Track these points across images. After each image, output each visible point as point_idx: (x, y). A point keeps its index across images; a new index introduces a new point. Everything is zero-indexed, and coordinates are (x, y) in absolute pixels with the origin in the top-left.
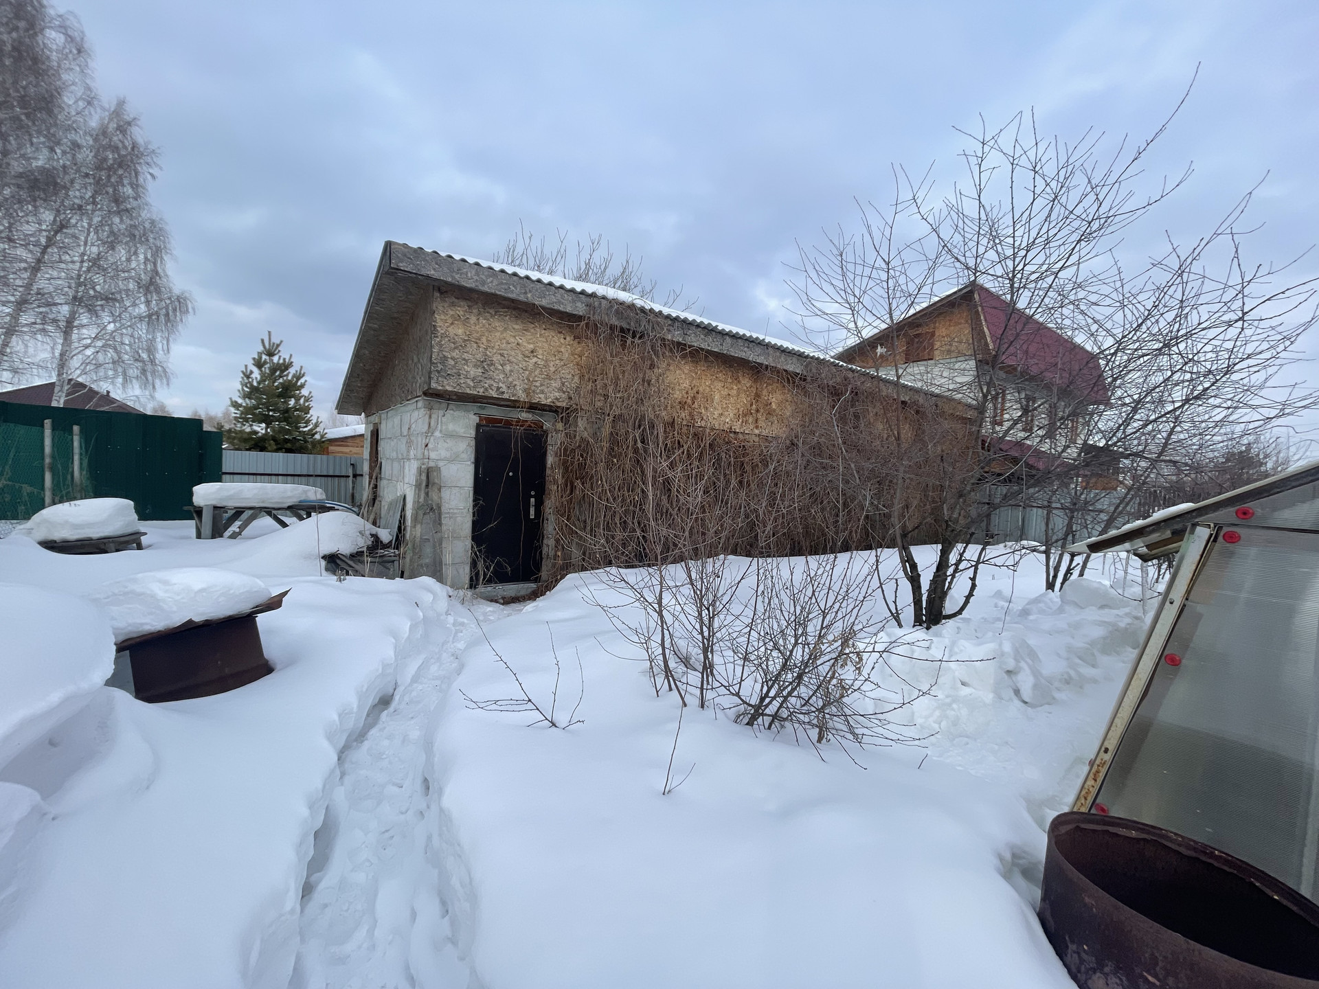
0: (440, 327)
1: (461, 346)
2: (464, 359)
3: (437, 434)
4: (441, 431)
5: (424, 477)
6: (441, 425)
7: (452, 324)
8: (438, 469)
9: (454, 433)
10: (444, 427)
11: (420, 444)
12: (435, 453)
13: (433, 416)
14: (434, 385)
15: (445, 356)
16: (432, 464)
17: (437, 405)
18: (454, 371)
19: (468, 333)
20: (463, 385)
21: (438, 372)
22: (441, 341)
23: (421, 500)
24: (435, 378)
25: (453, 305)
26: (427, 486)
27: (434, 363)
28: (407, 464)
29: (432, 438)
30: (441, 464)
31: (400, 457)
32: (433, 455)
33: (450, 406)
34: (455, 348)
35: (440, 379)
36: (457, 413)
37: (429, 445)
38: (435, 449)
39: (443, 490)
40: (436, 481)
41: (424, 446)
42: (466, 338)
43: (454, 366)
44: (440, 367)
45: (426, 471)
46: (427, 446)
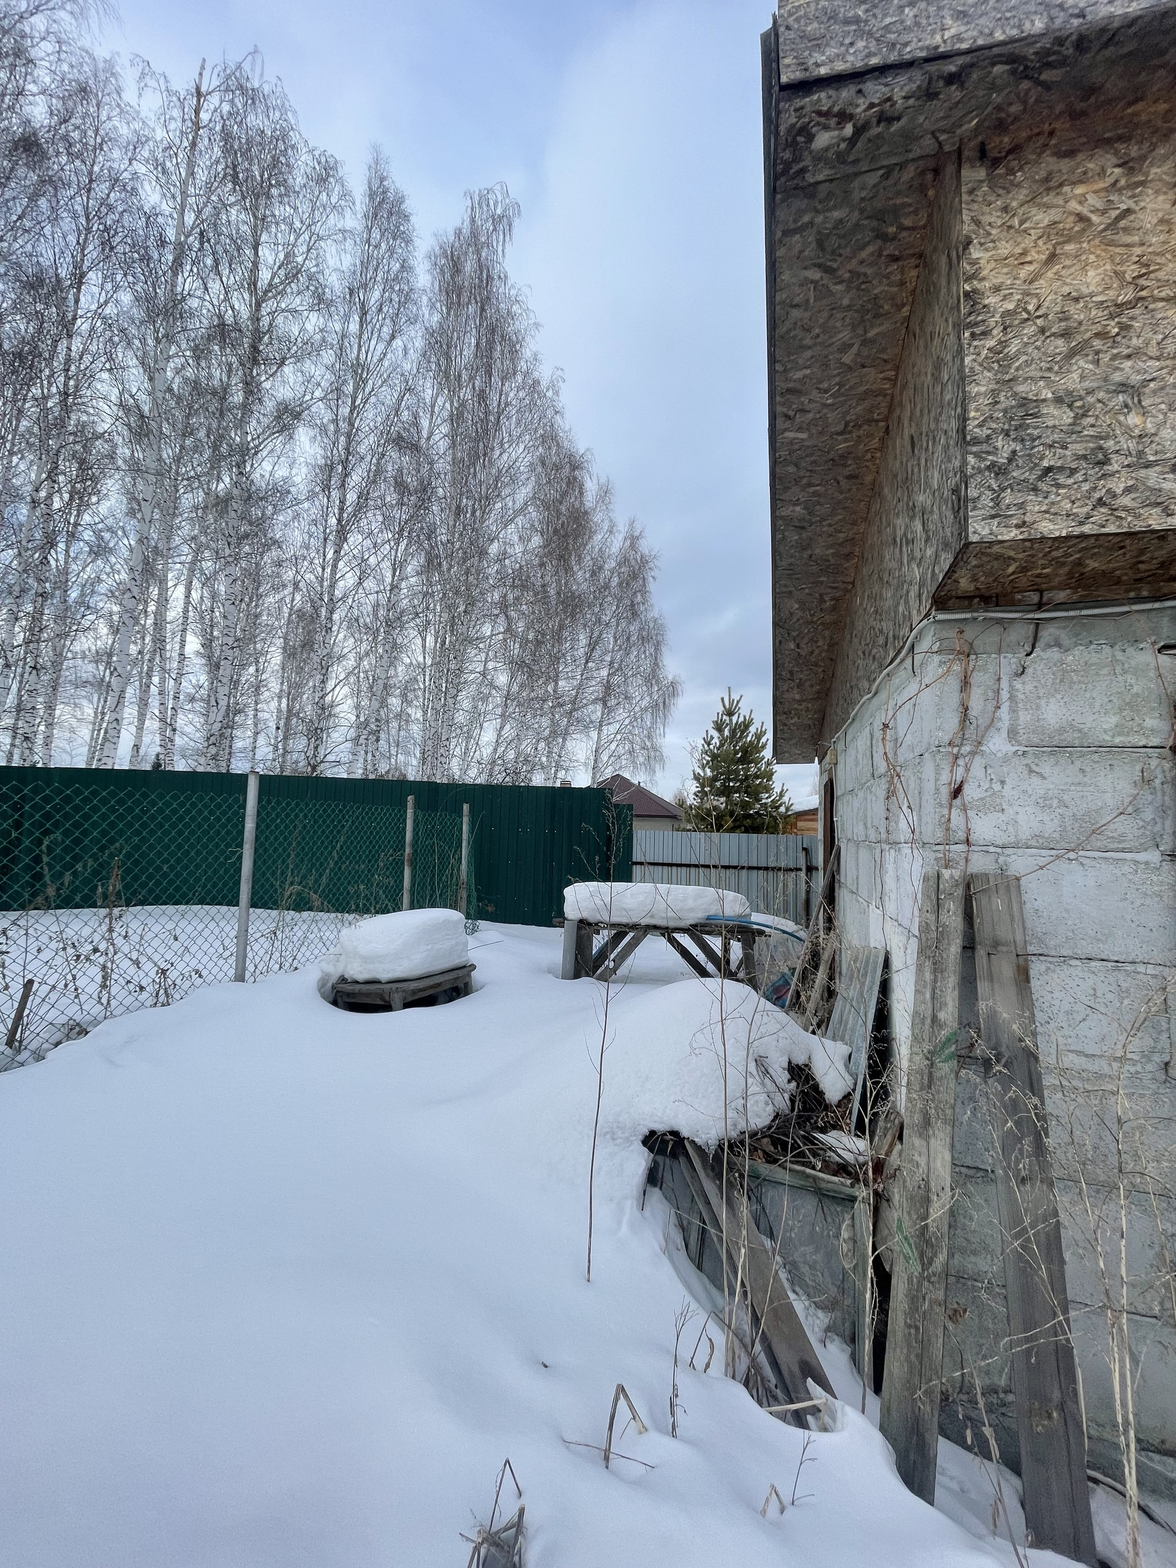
0: (997, 289)
1: (1101, 335)
2: (1124, 387)
3: (998, 744)
4: (1012, 734)
5: (953, 918)
6: (1013, 711)
7: (1052, 258)
8: (1011, 885)
9: (1069, 737)
10: (1024, 717)
11: (929, 787)
12: (995, 818)
13: (977, 678)
14: (979, 529)
15: (1024, 402)
16: (980, 863)
17: (992, 637)
18: (1079, 448)
19: (1131, 271)
20: (1126, 501)
21: (999, 471)
22: (1004, 344)
23: (949, 1014)
24: (986, 500)
25: (1050, 184)
26: (969, 947)
27: (976, 441)
28: (890, 856)
29: (978, 763)
30: (1019, 863)
31: (873, 836)
32: (984, 828)
33: (1048, 633)
34: (1072, 353)
35: (1008, 497)
36: (1076, 656)
37: (969, 791)
38: (992, 804)
39: (1037, 968)
40: (1003, 933)
41: (945, 792)
42: (1127, 295)
43: (1074, 429)
44: (1004, 447)
45: (960, 892)
46: (957, 792)
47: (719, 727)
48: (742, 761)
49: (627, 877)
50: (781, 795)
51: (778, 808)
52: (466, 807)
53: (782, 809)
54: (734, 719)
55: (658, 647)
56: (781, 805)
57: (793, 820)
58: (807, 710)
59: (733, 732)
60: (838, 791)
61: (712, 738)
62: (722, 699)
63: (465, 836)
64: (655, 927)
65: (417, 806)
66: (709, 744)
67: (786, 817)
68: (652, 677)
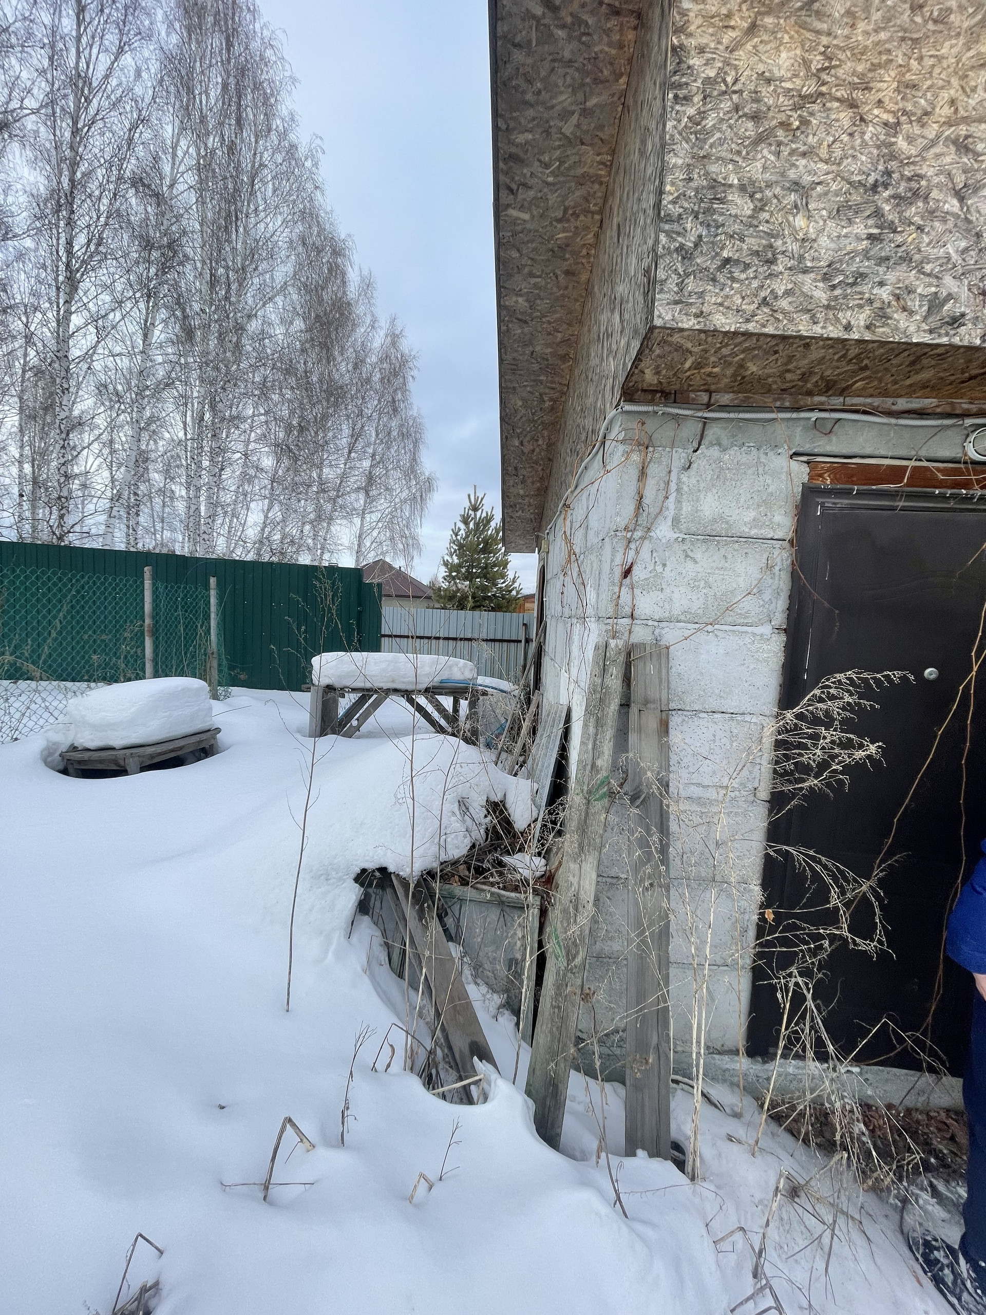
0: (701, 50)
1: (785, 125)
2: (796, 186)
3: (663, 531)
4: (676, 521)
5: (614, 682)
6: (678, 501)
7: (753, 29)
8: (661, 652)
9: (719, 528)
10: (686, 508)
11: (606, 568)
12: (655, 596)
13: (654, 470)
14: (664, 314)
15: (714, 184)
16: (641, 635)
17: (666, 432)
18: (753, 243)
19: (817, 61)
20: (784, 303)
21: (686, 254)
22: (702, 114)
23: (604, 762)
24: (672, 285)
26: (625, 705)
27: (669, 219)
28: (577, 629)
29: (647, 547)
30: (670, 635)
31: (567, 612)
32: (647, 605)
33: (713, 432)
34: (759, 139)
35: (691, 284)
36: (734, 456)
37: (636, 571)
38: (655, 584)
39: (675, 720)
40: (653, 693)
41: (618, 572)
42: (810, 88)
43: (752, 222)
44: (693, 229)
45: (622, 658)
46: (627, 573)
47: (465, 521)
48: (485, 551)
49: (377, 648)
50: (514, 581)
51: (511, 591)
52: (213, 581)
53: (514, 593)
54: (479, 513)
55: (416, 443)
56: (513, 589)
57: (521, 602)
58: (530, 505)
59: (477, 525)
60: (548, 576)
61: (459, 530)
62: (469, 496)
63: (213, 609)
64: (396, 691)
65: (155, 578)
66: (456, 535)
67: (516, 599)
68: (411, 471)
